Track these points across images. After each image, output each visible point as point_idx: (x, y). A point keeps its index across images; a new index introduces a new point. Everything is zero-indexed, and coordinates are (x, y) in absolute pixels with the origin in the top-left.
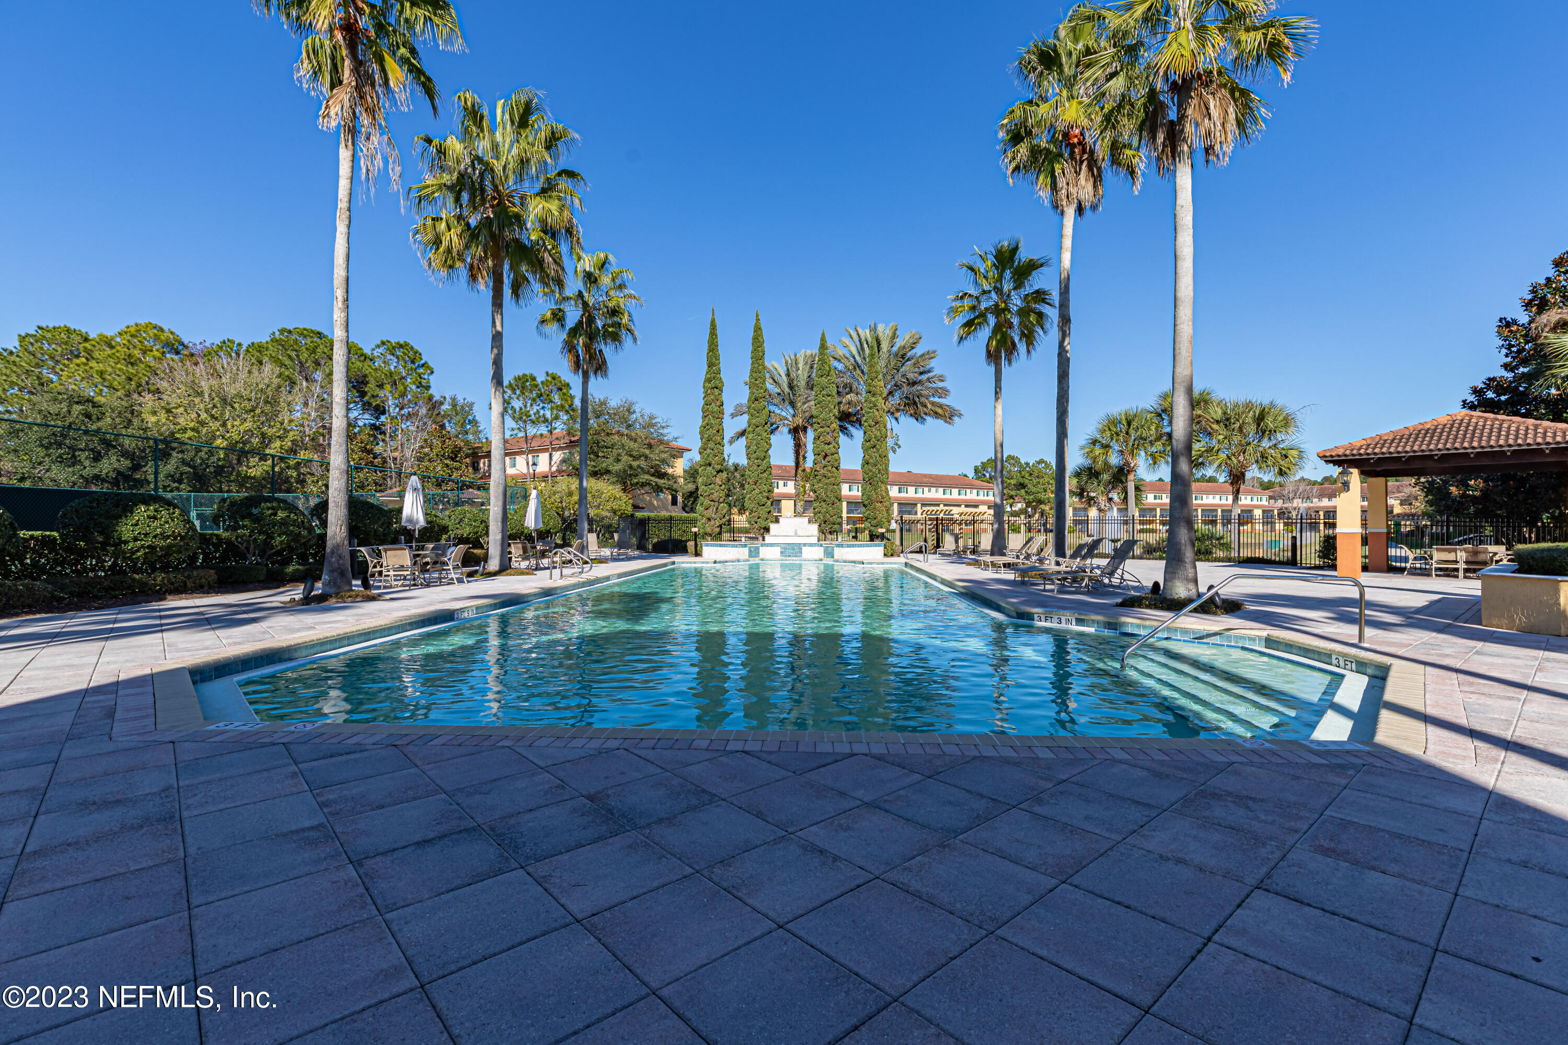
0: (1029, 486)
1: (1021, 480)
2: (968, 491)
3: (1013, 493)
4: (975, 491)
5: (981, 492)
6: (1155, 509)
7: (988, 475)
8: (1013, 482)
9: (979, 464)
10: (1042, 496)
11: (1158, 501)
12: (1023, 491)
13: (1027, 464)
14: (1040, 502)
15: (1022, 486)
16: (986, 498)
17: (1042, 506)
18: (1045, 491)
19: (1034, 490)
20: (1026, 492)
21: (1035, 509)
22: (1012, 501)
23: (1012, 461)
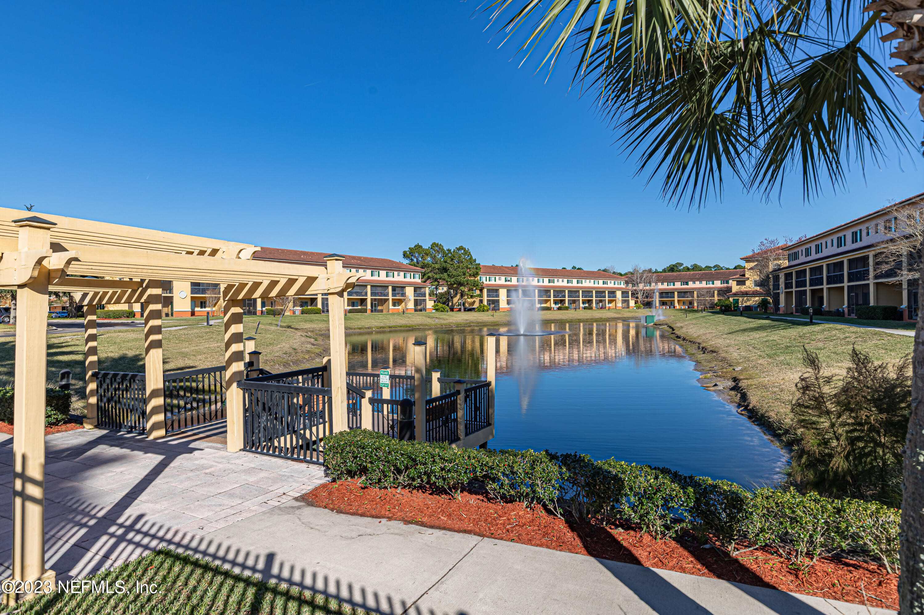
0: (451, 269)
1: (444, 265)
2: (396, 273)
3: (438, 276)
4: (402, 274)
5: (408, 275)
6: (550, 291)
7: (415, 260)
8: (437, 266)
9: (407, 249)
10: (462, 279)
11: (551, 284)
12: (445, 274)
13: (449, 250)
14: (460, 284)
15: (445, 270)
16: (412, 280)
17: (462, 288)
18: (464, 274)
19: (455, 273)
20: (448, 275)
21: (456, 290)
22: (436, 283)
23: (436, 248)
